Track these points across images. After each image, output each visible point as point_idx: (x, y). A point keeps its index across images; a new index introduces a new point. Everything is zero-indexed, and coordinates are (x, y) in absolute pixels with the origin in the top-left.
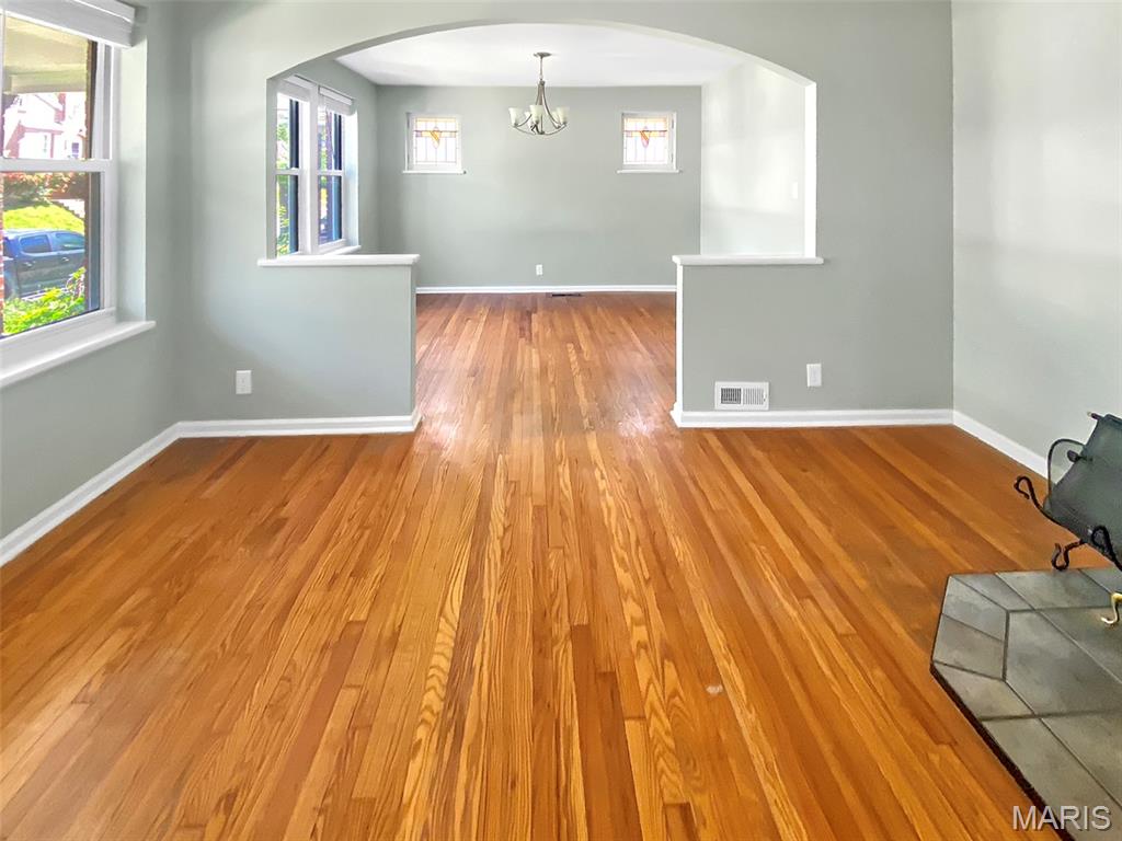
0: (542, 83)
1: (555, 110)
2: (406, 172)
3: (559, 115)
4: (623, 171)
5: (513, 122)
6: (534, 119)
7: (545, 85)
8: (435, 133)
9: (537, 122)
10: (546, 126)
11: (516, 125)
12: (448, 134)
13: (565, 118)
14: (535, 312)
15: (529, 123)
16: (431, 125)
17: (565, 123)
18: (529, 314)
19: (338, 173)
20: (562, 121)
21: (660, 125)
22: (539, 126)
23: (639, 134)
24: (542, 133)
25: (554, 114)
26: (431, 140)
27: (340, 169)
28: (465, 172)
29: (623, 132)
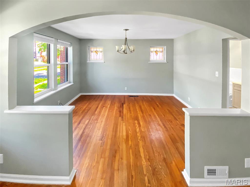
0: (126, 38)
1: (130, 46)
2: (88, 62)
3: (132, 48)
4: (150, 62)
5: (117, 50)
6: (123, 49)
7: (127, 39)
8: (96, 52)
9: (125, 50)
10: (128, 51)
11: (118, 51)
12: (100, 52)
13: (133, 49)
14: (125, 104)
15: (122, 50)
16: (95, 50)
17: (134, 50)
18: (123, 104)
19: (67, 63)
20: (132, 50)
21: (161, 50)
22: (125, 51)
23: (155, 52)
24: (126, 53)
25: (130, 48)
26: (95, 53)
27: (67, 62)
28: (105, 62)
29: (150, 51)
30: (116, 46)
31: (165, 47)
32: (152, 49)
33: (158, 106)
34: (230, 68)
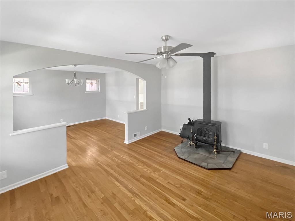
16: (17, 80)
23: (90, 83)
28: (33, 95)
29: (86, 83)
30: (66, 79)
31: (99, 79)
32: (88, 81)
33: (98, 126)
34: (139, 94)
